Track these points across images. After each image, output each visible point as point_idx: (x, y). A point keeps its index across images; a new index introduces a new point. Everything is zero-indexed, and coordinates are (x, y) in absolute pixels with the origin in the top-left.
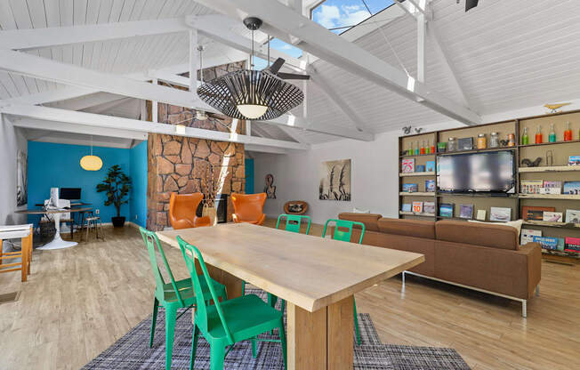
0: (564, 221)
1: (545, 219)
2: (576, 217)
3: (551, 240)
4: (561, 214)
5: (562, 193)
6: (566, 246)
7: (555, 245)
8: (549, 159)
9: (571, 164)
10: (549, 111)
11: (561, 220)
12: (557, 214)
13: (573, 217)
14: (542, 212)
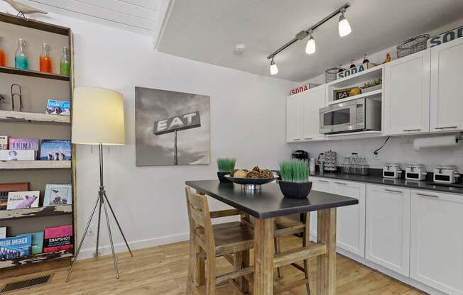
0: (41, 204)
1: (11, 205)
2: (58, 195)
3: (21, 241)
4: (37, 193)
5: (38, 158)
6: (46, 243)
7: (26, 248)
8: (17, 98)
9: (50, 112)
10: (14, 13)
11: (36, 204)
12: (31, 194)
13: (54, 196)
14: (6, 194)
